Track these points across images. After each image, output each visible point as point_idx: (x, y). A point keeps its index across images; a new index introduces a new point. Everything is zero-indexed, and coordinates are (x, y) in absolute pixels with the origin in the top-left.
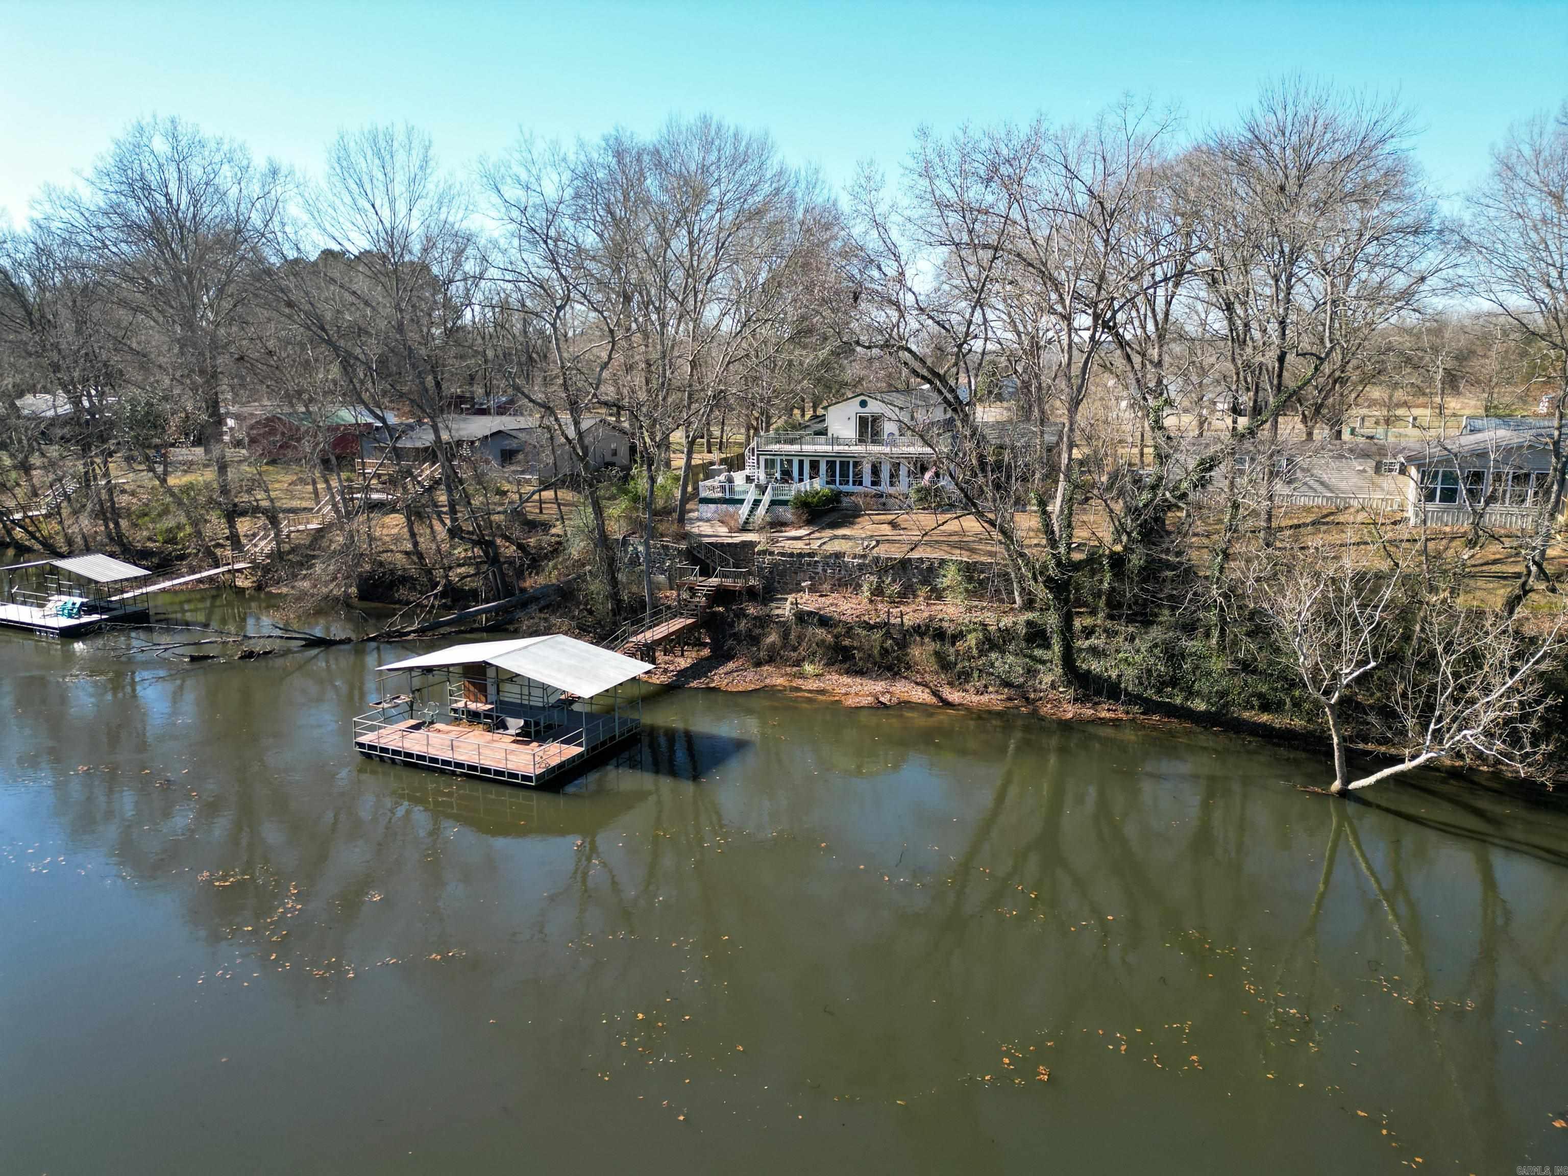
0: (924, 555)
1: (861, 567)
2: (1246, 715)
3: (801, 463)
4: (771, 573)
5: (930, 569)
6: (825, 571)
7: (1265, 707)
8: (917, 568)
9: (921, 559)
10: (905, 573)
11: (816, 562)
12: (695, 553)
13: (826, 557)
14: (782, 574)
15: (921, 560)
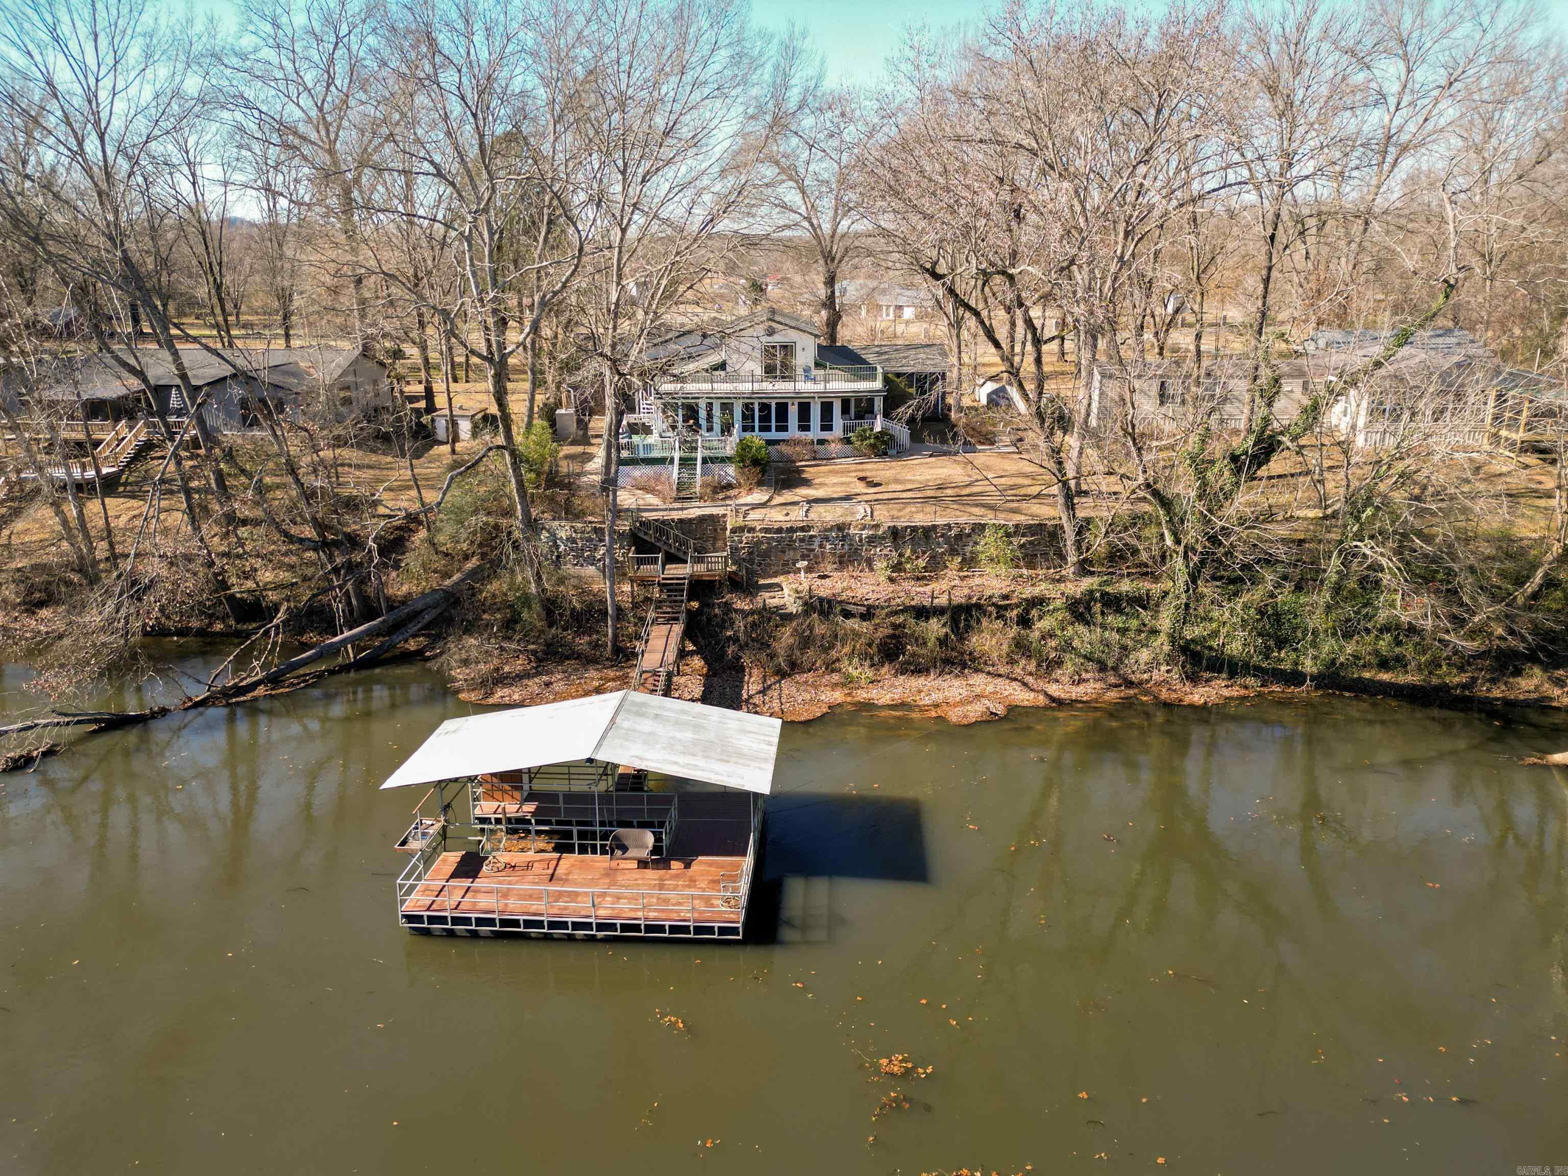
0: (952, 521)
1: (872, 540)
2: (1367, 675)
3: (710, 406)
4: (750, 553)
5: (959, 537)
6: (821, 546)
7: (1384, 664)
8: (943, 536)
9: (949, 525)
10: (927, 543)
11: (811, 537)
12: (641, 535)
13: (826, 530)
14: (766, 554)
15: (949, 527)
